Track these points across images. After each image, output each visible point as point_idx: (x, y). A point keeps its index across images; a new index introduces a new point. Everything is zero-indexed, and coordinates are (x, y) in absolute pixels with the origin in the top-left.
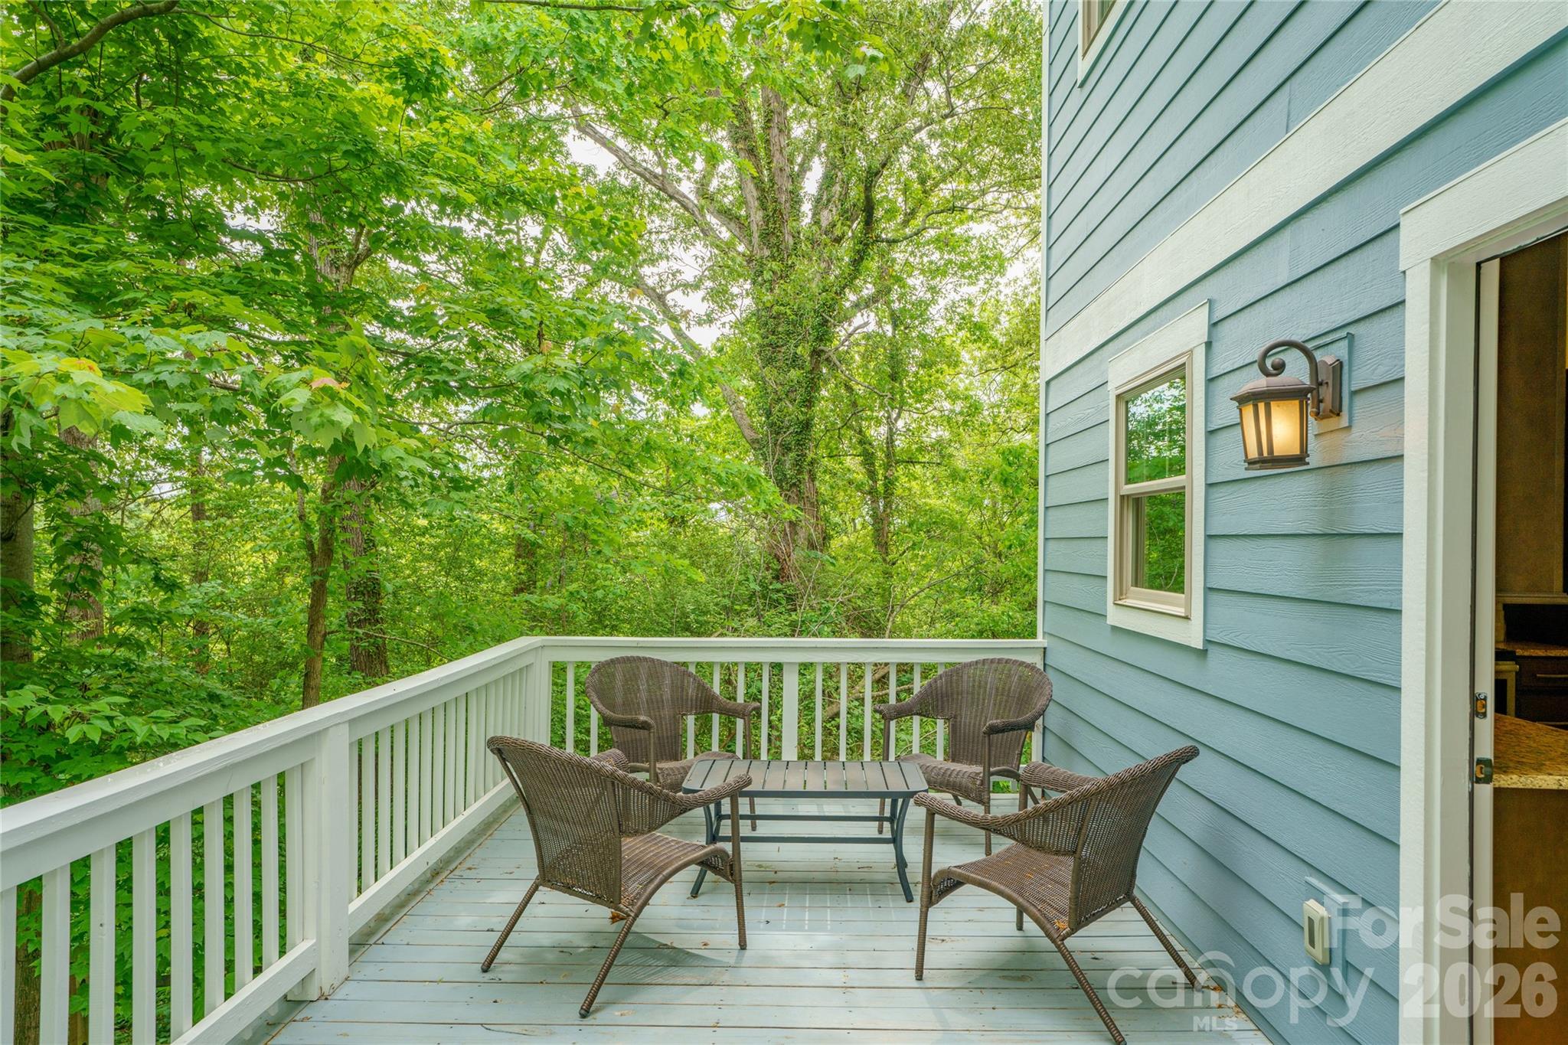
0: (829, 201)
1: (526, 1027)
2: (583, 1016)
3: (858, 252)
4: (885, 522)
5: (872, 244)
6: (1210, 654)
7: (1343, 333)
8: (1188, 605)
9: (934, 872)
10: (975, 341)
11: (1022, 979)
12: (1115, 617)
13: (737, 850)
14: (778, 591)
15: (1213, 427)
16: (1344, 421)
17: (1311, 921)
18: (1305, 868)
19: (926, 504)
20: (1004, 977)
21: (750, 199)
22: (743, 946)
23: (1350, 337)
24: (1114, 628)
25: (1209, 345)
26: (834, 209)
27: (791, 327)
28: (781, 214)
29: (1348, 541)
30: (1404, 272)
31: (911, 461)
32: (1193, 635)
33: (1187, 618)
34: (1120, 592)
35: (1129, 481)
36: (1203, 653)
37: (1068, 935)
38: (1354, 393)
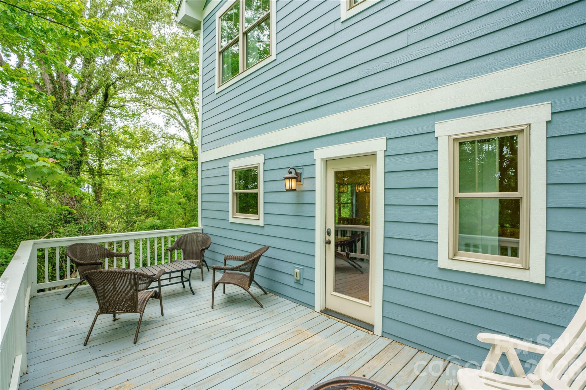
0: (82, 87)
1: (120, 352)
2: (135, 343)
3: (102, 108)
4: (99, 193)
5: (107, 107)
6: (265, 226)
7: (302, 167)
8: (259, 217)
9: (215, 283)
10: (130, 139)
11: (233, 302)
12: (231, 220)
13: (160, 290)
14: (71, 218)
15: (265, 180)
16: (302, 183)
17: (296, 273)
18: (293, 264)
19: (109, 187)
20: (230, 303)
21: (46, 78)
22: (162, 315)
23: (303, 168)
24: (231, 223)
25: (264, 163)
26: (84, 91)
27: (66, 128)
28: (63, 88)
29: (303, 204)
30: (315, 160)
31: (107, 174)
32: (261, 223)
33: (259, 220)
34: (234, 214)
35: (236, 189)
36: (264, 227)
37: (249, 288)
38: (303, 178)
